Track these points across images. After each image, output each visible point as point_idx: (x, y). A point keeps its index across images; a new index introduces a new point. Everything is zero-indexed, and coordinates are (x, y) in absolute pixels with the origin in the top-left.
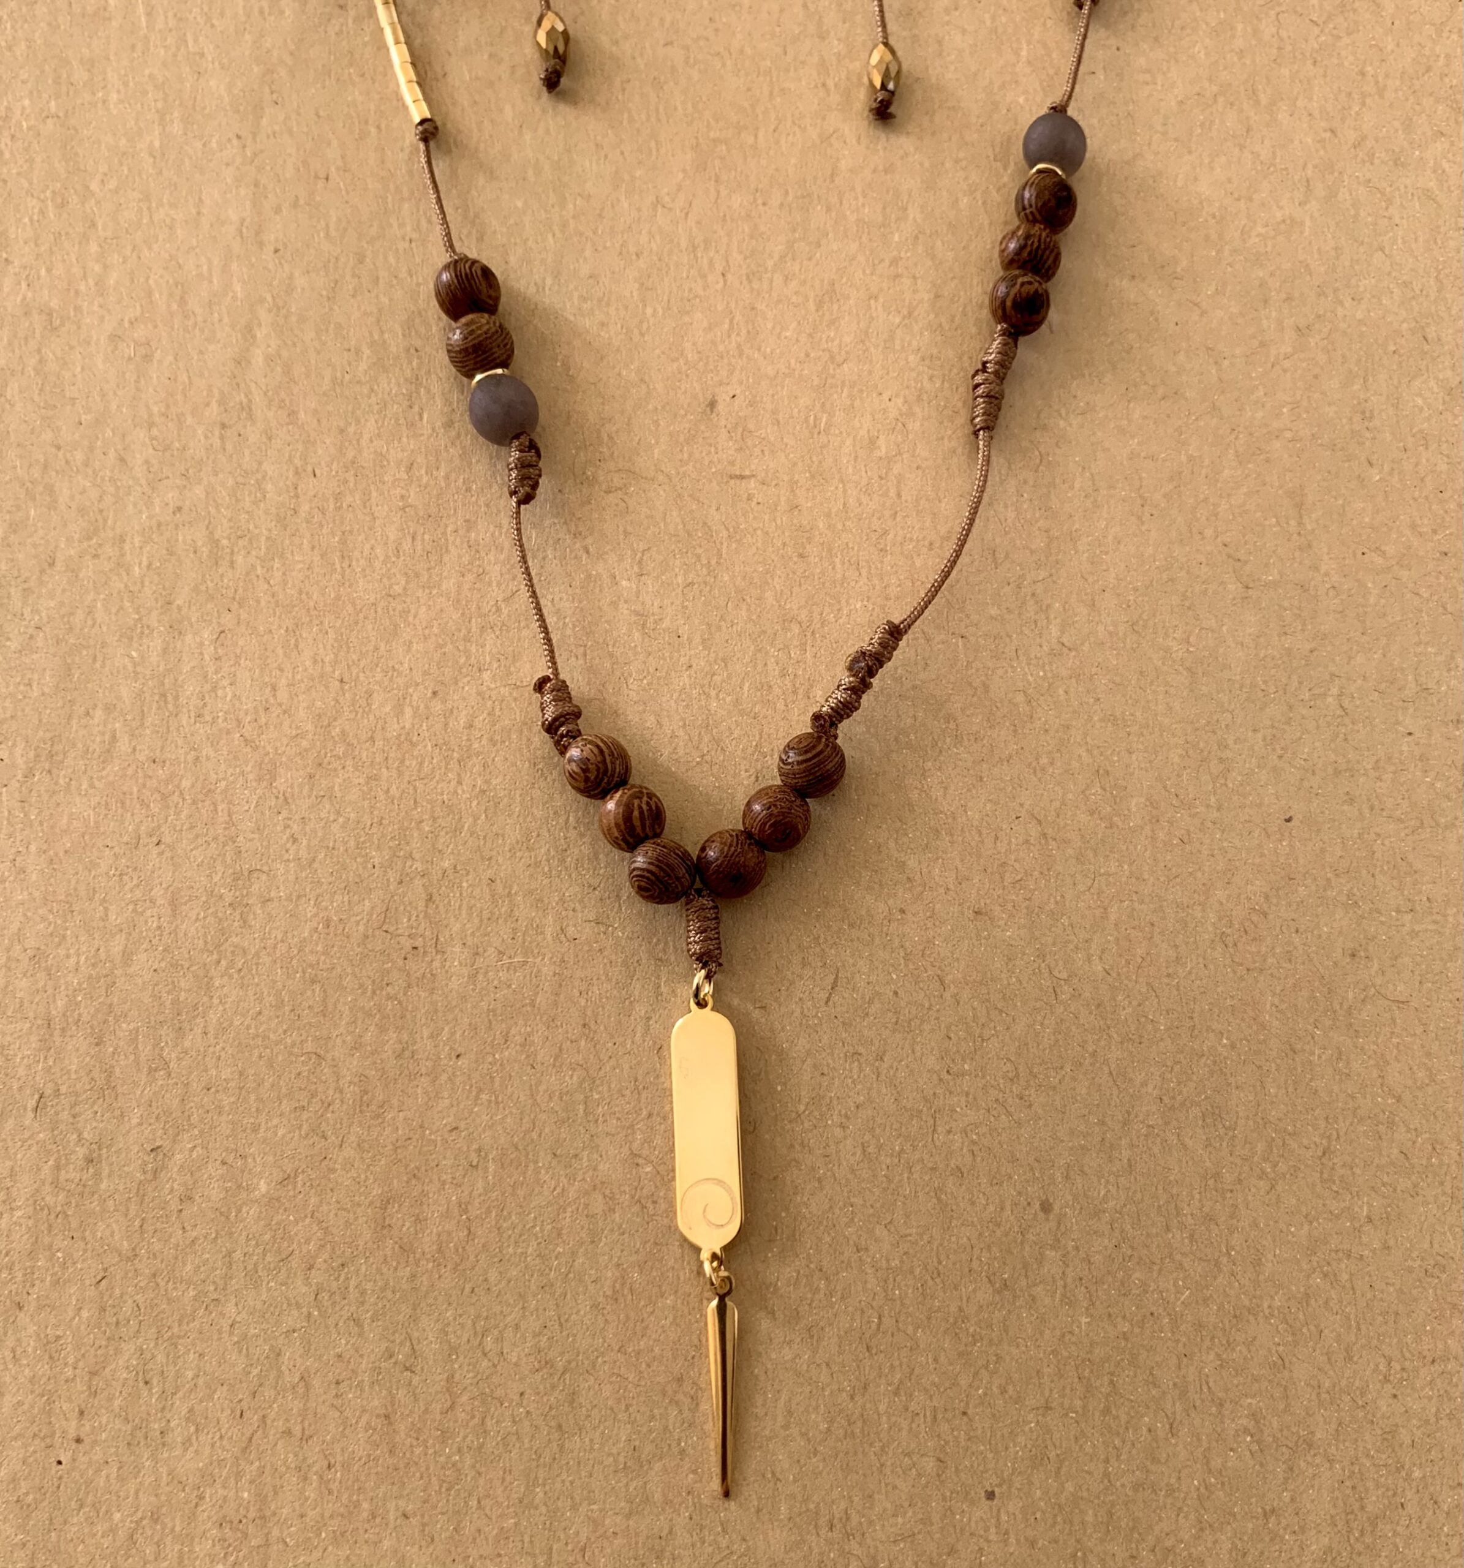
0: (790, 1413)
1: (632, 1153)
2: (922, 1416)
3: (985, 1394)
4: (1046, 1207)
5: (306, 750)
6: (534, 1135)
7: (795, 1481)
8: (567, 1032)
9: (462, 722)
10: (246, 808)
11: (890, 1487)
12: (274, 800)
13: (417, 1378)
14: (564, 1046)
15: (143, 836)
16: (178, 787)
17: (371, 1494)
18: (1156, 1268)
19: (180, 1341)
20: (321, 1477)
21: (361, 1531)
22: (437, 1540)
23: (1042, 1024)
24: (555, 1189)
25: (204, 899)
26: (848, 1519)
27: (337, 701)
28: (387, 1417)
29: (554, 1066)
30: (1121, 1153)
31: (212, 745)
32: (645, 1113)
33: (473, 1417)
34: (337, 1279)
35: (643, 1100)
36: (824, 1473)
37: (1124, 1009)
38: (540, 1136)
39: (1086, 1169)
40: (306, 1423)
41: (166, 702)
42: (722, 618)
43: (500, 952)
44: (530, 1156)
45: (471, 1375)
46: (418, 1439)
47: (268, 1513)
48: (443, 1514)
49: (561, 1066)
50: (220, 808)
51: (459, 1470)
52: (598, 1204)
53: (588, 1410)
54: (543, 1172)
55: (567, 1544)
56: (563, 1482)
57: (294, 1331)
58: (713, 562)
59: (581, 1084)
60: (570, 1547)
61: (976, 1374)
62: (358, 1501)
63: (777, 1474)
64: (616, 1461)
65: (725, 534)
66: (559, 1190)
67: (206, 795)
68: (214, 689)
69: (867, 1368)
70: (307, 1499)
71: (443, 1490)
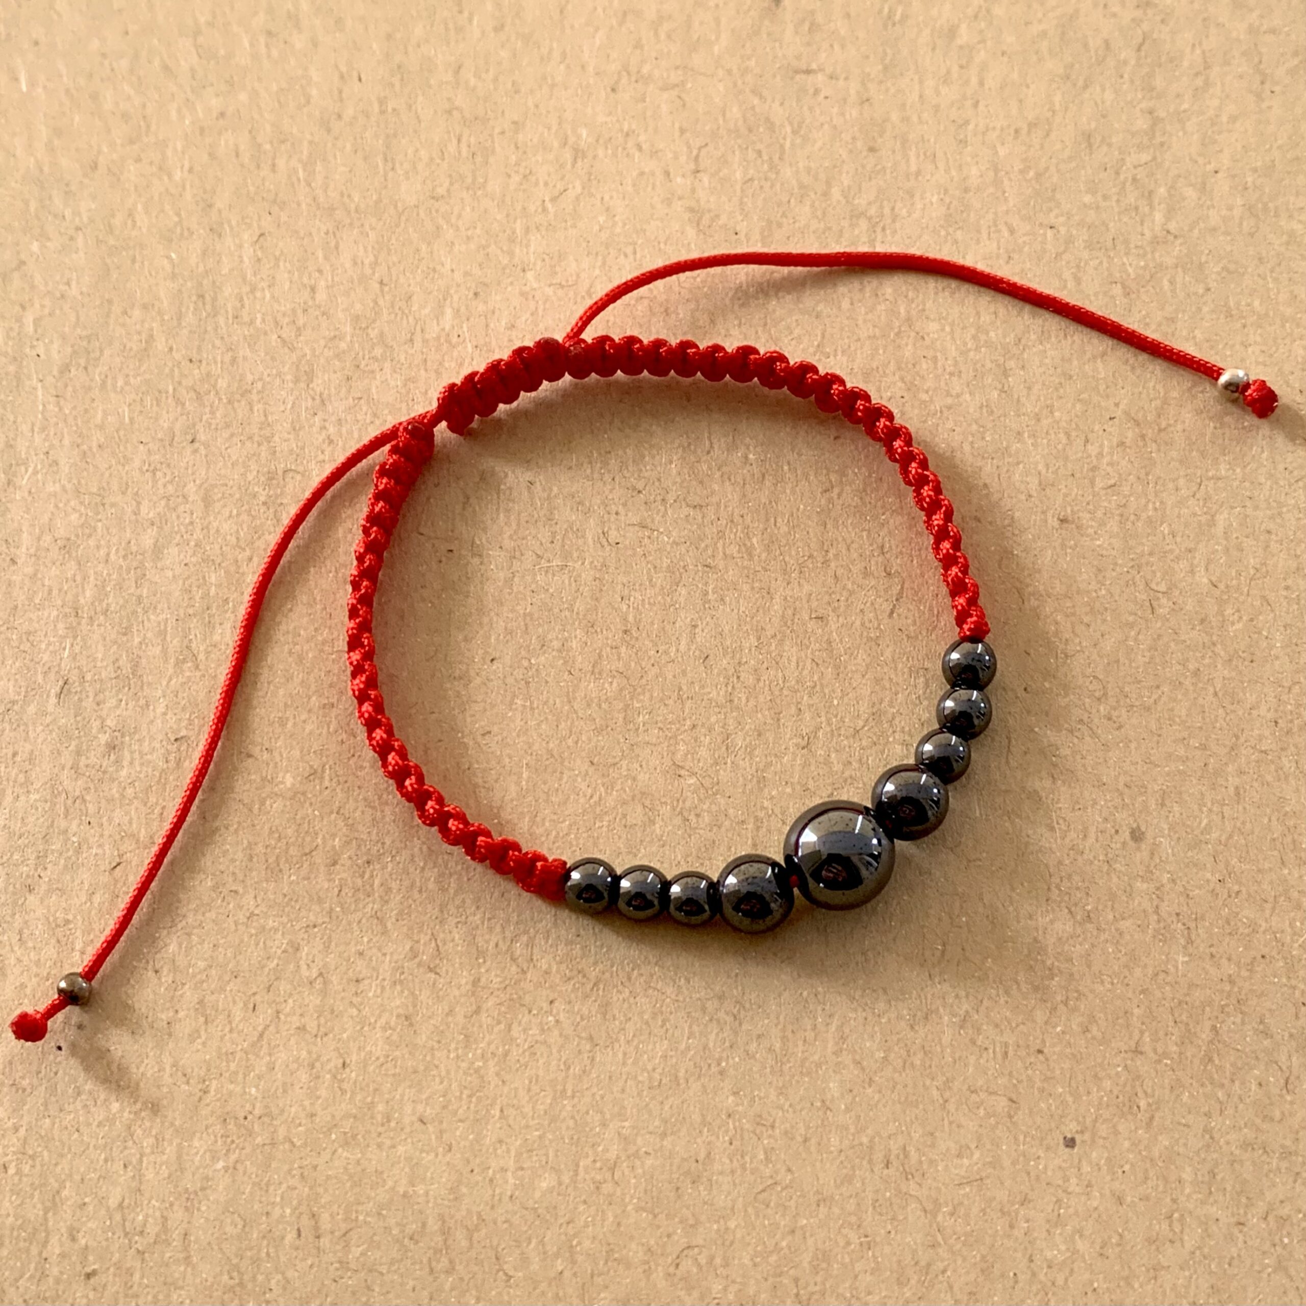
0: (843, 1038)
1: (674, 764)
2: (991, 1051)
3: (1063, 1032)
4: (1137, 836)
5: (344, 352)
6: (570, 742)
7: (848, 1110)
8: (607, 639)
9: (503, 323)
10: (282, 408)
11: (954, 1125)
12: (310, 400)
13: (442, 980)
14: (604, 653)
15: (177, 433)
16: (214, 386)
17: (387, 1096)
18: (1268, 906)
19: (195, 931)
20: (335, 1077)
21: (374, 1135)
22: (454, 1148)
23: (1136, 640)
24: (591, 797)
25: (237, 496)
26: (906, 1156)
27: (376, 303)
28: (407, 1018)
29: (593, 673)
30: (1227, 780)
31: (249, 345)
32: (688, 722)
33: (499, 1023)
34: (362, 876)
35: (687, 711)
36: (880, 1105)
37: (1233, 624)
38: (577, 743)
39: (1186, 797)
40: (322, 1020)
41: (204, 304)
42: (784, 215)
43: (538, 556)
44: (566, 763)
45: (499, 979)
46: (439, 1042)
47: (275, 1111)
48: (461, 1121)
49: (600, 673)
50: (255, 409)
51: (482, 1077)
52: (637, 815)
53: (621, 1023)
54: (579, 780)
55: (594, 1161)
56: (594, 1095)
57: (315, 926)
58: (776, 158)
59: (621, 690)
60: (598, 1165)
61: (1054, 1009)
62: (372, 1103)
63: (828, 1103)
64: (650, 1079)
65: (788, 129)
66: (596, 798)
67: (242, 395)
68: (253, 290)
69: (929, 996)
70: (319, 1098)
71: (464, 1096)
